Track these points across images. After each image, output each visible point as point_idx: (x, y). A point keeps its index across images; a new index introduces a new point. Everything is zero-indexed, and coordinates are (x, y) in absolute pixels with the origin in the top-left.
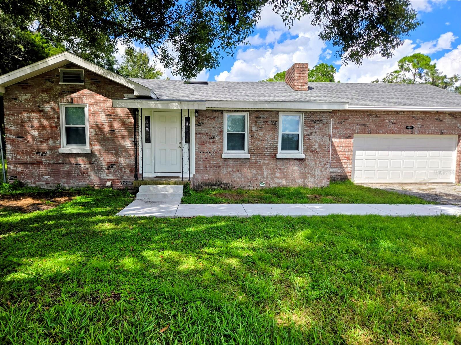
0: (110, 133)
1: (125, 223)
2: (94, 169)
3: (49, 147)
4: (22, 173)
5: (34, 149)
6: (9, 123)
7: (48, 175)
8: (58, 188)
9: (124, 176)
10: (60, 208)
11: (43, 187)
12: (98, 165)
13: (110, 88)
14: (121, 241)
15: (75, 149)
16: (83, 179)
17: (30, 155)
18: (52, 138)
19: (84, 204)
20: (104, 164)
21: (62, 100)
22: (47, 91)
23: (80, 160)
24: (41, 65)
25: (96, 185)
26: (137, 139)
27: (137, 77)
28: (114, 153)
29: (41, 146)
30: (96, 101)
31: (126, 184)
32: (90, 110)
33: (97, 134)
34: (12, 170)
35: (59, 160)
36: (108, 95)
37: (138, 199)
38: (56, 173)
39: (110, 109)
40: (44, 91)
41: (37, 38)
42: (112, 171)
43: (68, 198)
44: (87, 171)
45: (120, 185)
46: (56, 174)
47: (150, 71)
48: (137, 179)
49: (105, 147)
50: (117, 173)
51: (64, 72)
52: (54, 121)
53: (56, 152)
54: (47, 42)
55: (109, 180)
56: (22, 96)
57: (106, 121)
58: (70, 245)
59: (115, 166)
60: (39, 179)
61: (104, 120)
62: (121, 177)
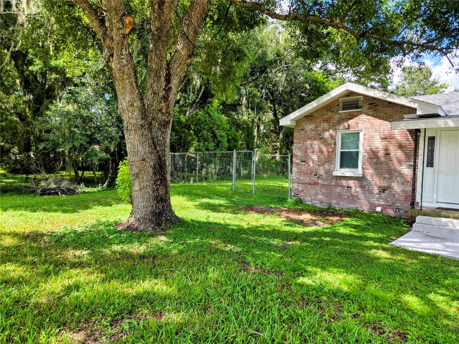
0: (385, 157)
1: (402, 255)
2: (365, 193)
3: (325, 170)
4: (302, 191)
5: (313, 171)
6: (297, 150)
7: (322, 195)
8: (330, 208)
9: (396, 203)
10: (333, 227)
11: (317, 206)
12: (369, 189)
13: (389, 110)
14: (400, 274)
15: (347, 172)
16: (353, 202)
17: (309, 177)
18: (328, 162)
19: (355, 227)
20: (375, 189)
21: (340, 127)
22: (327, 120)
23: (351, 183)
24: (325, 99)
25: (366, 209)
26: (417, 163)
27: (415, 94)
28: (387, 178)
29: (318, 169)
30: (372, 125)
31: (399, 211)
32: (365, 135)
33: (370, 158)
34: (296, 188)
35: (332, 182)
36: (386, 118)
37: (415, 231)
38: (329, 193)
39: (386, 132)
40: (326, 120)
41: (319, 75)
42: (384, 196)
43: (339, 219)
44: (357, 194)
45: (391, 212)
46: (328, 195)
47: (433, 85)
48: (414, 208)
49: (377, 171)
50: (389, 199)
51: (344, 101)
52: (331, 146)
53: (330, 175)
54: (327, 77)
55: (379, 205)
56: (307, 127)
57: (381, 145)
58: (346, 265)
59: (387, 192)
60: (315, 198)
61: (379, 144)
62: (393, 204)
